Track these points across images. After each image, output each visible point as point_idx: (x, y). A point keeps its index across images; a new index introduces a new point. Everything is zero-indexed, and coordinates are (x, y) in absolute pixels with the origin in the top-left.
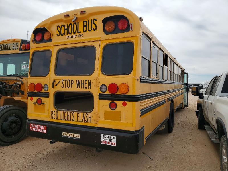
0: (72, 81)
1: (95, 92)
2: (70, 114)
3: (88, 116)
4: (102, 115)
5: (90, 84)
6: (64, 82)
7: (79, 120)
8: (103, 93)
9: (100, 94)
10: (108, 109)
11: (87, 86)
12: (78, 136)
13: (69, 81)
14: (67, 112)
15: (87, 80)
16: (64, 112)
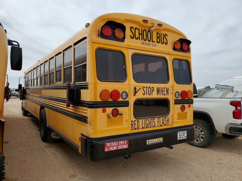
0: (153, 88)
1: (171, 98)
2: (151, 120)
3: (166, 120)
4: (176, 117)
5: (167, 91)
6: (145, 89)
7: (159, 125)
8: (177, 99)
9: (175, 100)
10: (180, 111)
11: (165, 93)
12: (161, 140)
13: (150, 88)
14: (148, 119)
15: (165, 88)
16: (146, 119)
